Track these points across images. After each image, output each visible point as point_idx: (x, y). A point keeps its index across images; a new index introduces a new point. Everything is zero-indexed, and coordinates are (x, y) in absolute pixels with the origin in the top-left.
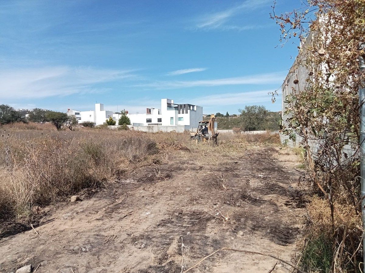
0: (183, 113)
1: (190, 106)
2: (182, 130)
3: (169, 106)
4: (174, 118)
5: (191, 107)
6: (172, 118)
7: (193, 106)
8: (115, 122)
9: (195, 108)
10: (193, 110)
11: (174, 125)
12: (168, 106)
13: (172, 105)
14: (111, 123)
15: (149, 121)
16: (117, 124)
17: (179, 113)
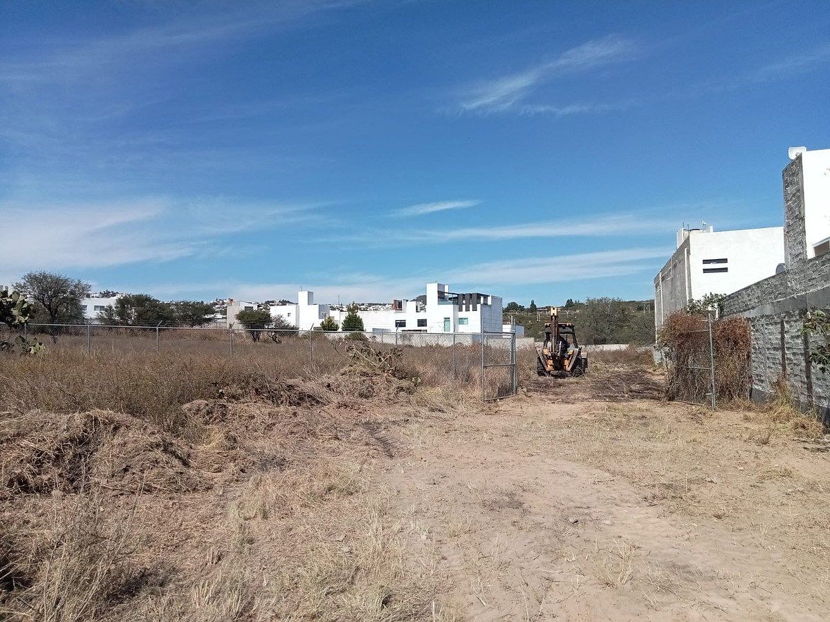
0: (467, 310)
1: (479, 296)
2: (468, 342)
3: (442, 297)
4: (451, 320)
5: (482, 298)
6: (447, 319)
7: (486, 297)
8: (337, 325)
9: (489, 299)
10: (485, 304)
11: (452, 332)
12: (439, 297)
13: (446, 294)
14: (329, 326)
15: (401, 324)
16: (340, 330)
17: (461, 310)
